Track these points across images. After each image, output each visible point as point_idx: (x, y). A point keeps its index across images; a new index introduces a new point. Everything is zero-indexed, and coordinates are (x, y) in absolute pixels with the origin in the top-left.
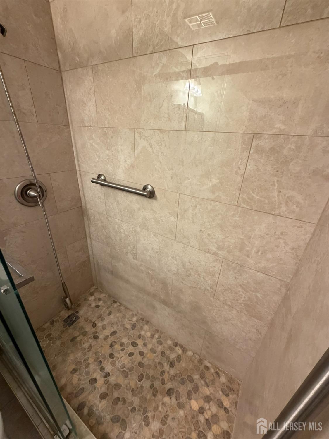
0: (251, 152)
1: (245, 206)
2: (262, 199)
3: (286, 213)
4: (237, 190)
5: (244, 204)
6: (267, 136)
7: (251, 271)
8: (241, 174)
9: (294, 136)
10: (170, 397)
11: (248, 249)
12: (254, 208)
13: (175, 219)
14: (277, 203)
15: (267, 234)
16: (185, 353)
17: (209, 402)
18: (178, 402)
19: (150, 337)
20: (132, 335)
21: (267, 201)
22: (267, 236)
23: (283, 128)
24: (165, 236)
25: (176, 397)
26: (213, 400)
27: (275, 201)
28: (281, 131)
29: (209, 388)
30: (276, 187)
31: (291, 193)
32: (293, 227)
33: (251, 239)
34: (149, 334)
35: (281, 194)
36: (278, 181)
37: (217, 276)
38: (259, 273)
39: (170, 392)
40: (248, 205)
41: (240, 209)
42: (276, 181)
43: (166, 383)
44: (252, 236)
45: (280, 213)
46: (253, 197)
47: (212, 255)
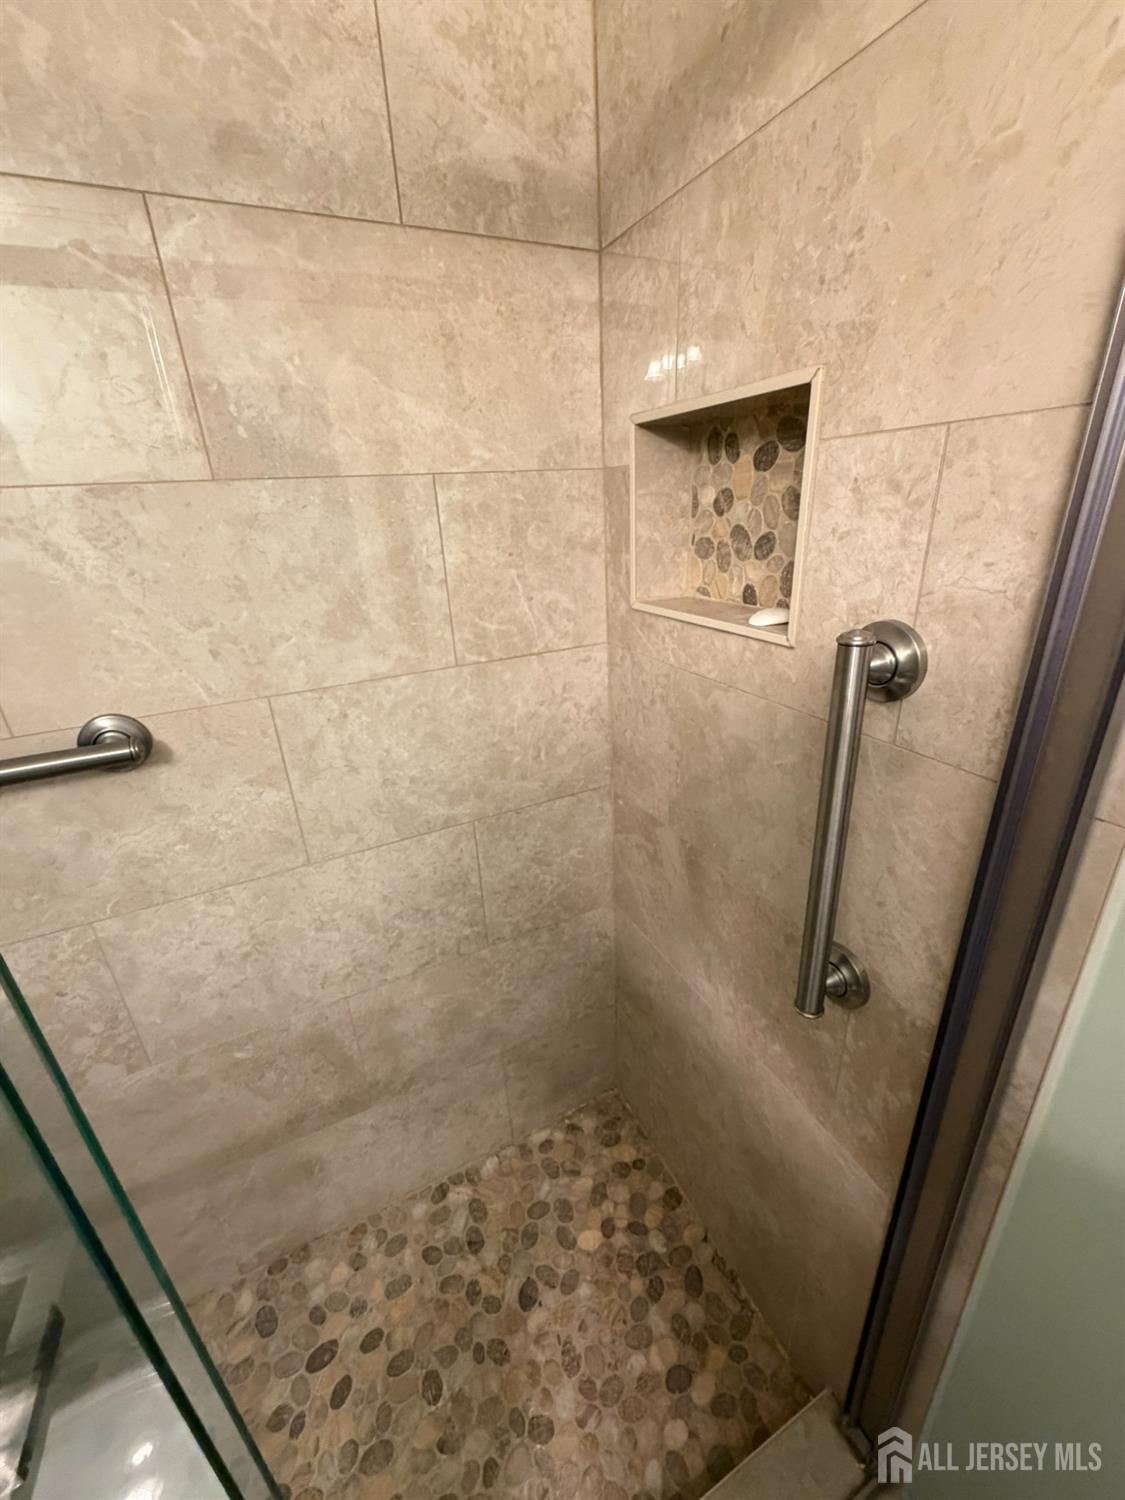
0: (442, 521)
1: (474, 658)
2: (504, 627)
3: (556, 640)
4: (442, 625)
5: (472, 654)
6: (461, 477)
7: (541, 809)
8: (436, 581)
9: (513, 472)
10: (537, 1304)
11: (517, 759)
12: (497, 654)
13: (282, 794)
14: (535, 626)
15: (542, 704)
16: (480, 1179)
17: (605, 1196)
18: (558, 1287)
19: (353, 1272)
20: (288, 1351)
21: (515, 630)
22: (543, 709)
23: (487, 456)
24: (259, 873)
25: (547, 1283)
26: (607, 1181)
27: (530, 622)
28: (485, 464)
29: (583, 1173)
30: (521, 591)
31: (551, 595)
32: (577, 664)
33: (516, 731)
34: (343, 1271)
35: (534, 601)
36: (519, 576)
37: (475, 881)
38: (557, 802)
39: (527, 1299)
40: (480, 654)
41: (466, 670)
42: (515, 577)
43: (500, 1297)
44: (515, 724)
45: (546, 646)
46: (484, 629)
47: (443, 831)
